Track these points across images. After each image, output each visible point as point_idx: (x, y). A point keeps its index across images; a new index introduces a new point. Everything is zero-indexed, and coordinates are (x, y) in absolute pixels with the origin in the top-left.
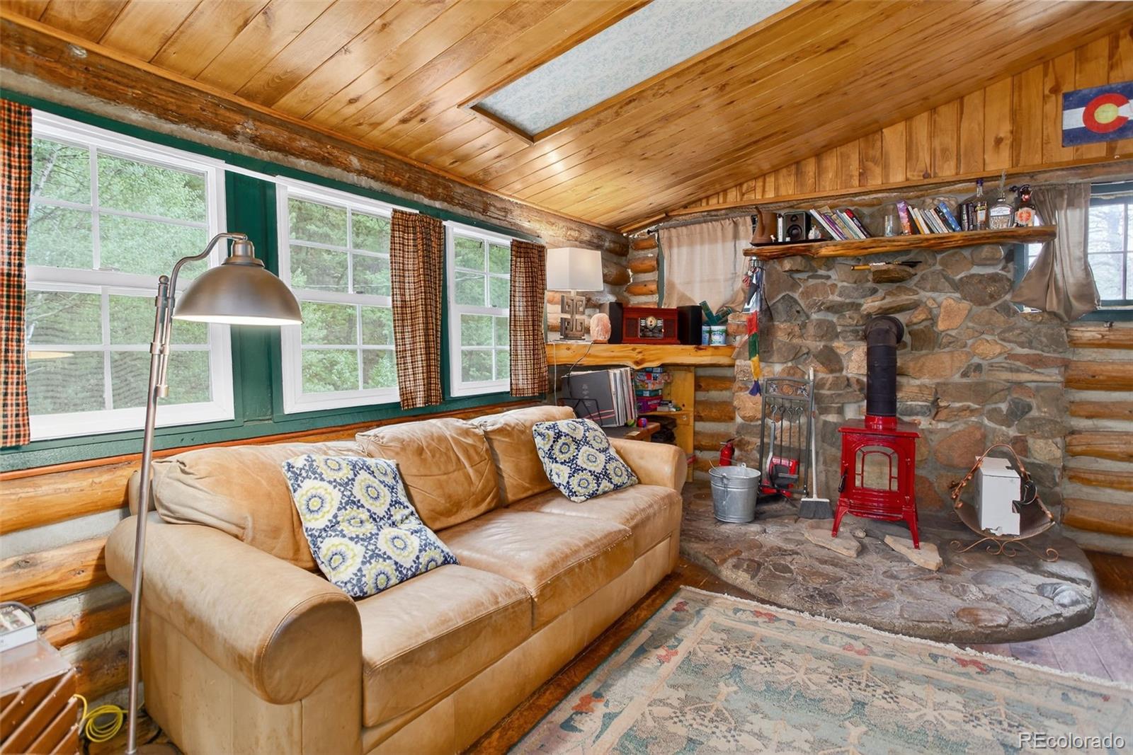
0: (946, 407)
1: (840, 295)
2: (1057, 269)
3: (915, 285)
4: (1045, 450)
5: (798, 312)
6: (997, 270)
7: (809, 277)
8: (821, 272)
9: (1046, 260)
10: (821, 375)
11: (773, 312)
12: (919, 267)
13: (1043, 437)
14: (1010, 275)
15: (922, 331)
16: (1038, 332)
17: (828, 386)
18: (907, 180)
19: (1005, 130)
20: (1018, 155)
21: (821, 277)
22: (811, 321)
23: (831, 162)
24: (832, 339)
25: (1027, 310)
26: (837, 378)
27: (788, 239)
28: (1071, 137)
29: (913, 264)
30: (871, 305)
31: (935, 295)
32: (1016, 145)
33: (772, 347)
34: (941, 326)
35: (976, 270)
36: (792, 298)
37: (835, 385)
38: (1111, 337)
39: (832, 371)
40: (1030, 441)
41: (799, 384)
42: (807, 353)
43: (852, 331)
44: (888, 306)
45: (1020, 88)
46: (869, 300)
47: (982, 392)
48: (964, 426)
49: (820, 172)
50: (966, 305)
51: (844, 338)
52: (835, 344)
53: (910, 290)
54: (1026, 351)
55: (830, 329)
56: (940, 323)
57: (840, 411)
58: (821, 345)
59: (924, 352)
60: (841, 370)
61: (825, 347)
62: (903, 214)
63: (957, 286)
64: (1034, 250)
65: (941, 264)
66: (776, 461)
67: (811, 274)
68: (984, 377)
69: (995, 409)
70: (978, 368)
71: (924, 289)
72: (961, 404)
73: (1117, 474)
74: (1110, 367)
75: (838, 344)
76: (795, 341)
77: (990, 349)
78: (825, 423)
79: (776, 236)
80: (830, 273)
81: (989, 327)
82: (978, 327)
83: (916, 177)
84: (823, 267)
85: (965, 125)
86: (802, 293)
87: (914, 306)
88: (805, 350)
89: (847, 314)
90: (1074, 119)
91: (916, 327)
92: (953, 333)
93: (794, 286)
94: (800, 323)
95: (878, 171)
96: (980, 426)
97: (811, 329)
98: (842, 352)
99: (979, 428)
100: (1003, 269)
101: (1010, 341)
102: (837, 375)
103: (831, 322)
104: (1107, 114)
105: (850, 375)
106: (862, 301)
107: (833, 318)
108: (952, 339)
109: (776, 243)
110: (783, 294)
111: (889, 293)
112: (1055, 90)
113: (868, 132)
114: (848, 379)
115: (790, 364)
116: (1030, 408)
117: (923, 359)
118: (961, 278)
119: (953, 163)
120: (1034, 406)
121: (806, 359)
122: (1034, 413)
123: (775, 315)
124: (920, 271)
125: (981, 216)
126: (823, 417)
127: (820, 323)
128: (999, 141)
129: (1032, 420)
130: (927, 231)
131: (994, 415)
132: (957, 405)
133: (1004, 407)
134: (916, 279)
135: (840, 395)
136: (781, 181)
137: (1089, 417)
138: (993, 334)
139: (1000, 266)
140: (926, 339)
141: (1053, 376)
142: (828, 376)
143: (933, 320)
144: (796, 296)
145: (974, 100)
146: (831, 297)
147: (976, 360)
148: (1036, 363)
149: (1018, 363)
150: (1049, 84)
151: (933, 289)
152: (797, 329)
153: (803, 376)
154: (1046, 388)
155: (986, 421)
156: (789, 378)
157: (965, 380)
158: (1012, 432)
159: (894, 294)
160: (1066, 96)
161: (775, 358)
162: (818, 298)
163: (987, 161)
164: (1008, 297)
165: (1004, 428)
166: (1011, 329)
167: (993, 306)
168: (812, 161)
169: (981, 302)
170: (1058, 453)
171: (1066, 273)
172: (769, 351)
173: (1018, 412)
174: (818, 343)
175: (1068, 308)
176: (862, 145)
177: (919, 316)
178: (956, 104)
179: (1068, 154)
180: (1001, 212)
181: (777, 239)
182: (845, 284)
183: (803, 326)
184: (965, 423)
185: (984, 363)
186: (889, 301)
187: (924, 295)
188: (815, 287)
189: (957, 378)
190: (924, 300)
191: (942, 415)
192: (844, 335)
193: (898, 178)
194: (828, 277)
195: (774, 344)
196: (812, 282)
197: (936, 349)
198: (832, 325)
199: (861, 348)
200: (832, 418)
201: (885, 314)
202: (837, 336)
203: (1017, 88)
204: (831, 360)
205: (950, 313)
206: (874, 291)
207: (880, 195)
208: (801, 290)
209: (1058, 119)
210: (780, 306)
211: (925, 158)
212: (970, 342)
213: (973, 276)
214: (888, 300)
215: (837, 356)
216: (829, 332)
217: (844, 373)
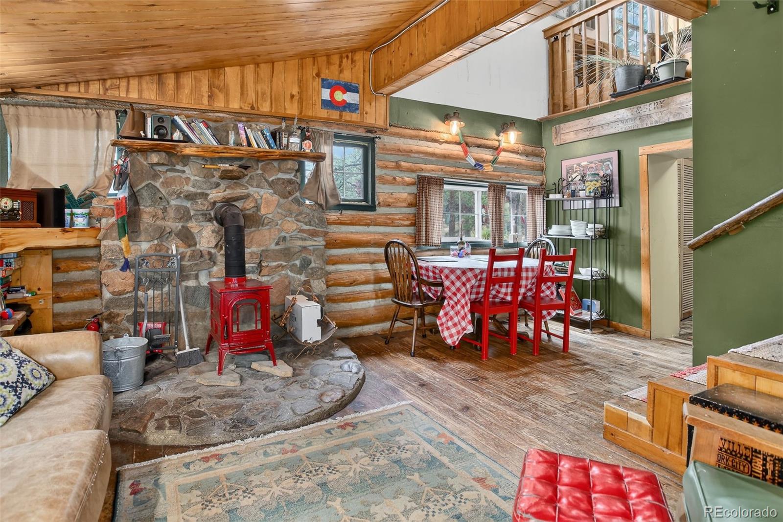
0: (267, 266)
1: (194, 186)
2: (322, 179)
3: (247, 182)
4: (318, 286)
5: (161, 198)
6: (290, 176)
7: (167, 170)
8: (178, 167)
9: (317, 173)
10: (181, 250)
11: (138, 198)
12: (249, 170)
13: (318, 279)
14: (298, 180)
15: (252, 215)
16: (313, 216)
17: (187, 258)
18: (241, 108)
19: (295, 91)
20: (302, 108)
21: (178, 171)
22: (171, 206)
23: (187, 81)
24: (187, 221)
25: (307, 202)
26: (194, 251)
27: (156, 137)
28: (326, 104)
29: (246, 168)
30: (215, 195)
31: (258, 190)
32: (301, 101)
33: (139, 229)
34: (263, 211)
35: (281, 176)
36: (155, 187)
37: (192, 257)
38: (343, 218)
39: (189, 246)
40: (312, 281)
41: (165, 258)
42: (169, 233)
43: (202, 214)
44: (229, 196)
45: (302, 69)
46: (214, 191)
47: (287, 254)
48: (278, 277)
49: (178, 87)
50: (276, 197)
51: (196, 220)
52: (190, 225)
53: (243, 186)
54: (307, 227)
55: (186, 213)
56: (262, 209)
57: (197, 277)
58: (179, 225)
59: (253, 229)
60: (195, 245)
61: (183, 227)
62: (242, 132)
63: (271, 185)
64: (309, 166)
65: (262, 170)
66: (151, 325)
67: (169, 167)
68: (288, 245)
69: (293, 264)
70: (284, 238)
71: (252, 186)
72: (277, 263)
73: (346, 294)
74: (341, 235)
75: (192, 225)
76: (159, 222)
77: (291, 226)
78: (187, 287)
79: (145, 132)
80: (185, 169)
81: (290, 212)
82: (284, 213)
83: (247, 108)
84: (180, 163)
85: (275, 80)
86: (162, 183)
87: (247, 197)
88: (168, 230)
89: (199, 201)
90: (326, 94)
91: (247, 212)
92: (270, 216)
93: (156, 176)
94: (162, 207)
95: (221, 96)
96: (287, 276)
97: (171, 213)
98: (195, 231)
99: (287, 277)
100: (294, 176)
101: (301, 222)
102: (193, 248)
103: (186, 208)
104: (339, 96)
105: (202, 249)
106: (208, 192)
107: (188, 204)
108: (270, 220)
109: (146, 138)
110: (147, 182)
111: (228, 187)
112: (318, 75)
113: (215, 66)
114: (201, 251)
115: (156, 242)
116: (311, 263)
117: (252, 234)
118: (273, 181)
119: (268, 103)
120: (313, 261)
121: (168, 238)
122: (313, 265)
123: (141, 201)
124: (250, 173)
125: (284, 141)
126: (184, 284)
127: (178, 208)
128: (292, 96)
129: (312, 269)
130: (256, 146)
131: (293, 268)
132: (275, 264)
133: (298, 262)
134: (247, 178)
135: (196, 264)
136: (144, 86)
137: (333, 264)
138: (291, 217)
139: (293, 175)
140: (254, 220)
141: (320, 242)
142: (186, 250)
143: (258, 207)
144: (158, 185)
145: (279, 66)
146: (186, 188)
147: (283, 234)
148: (313, 234)
149: (305, 235)
150: (315, 72)
151: (258, 186)
152: (160, 212)
153: (167, 252)
154: (317, 249)
155: (290, 273)
156: (156, 253)
157: (278, 247)
158: (303, 278)
159: (232, 188)
160: (323, 80)
161: (142, 237)
162: (176, 188)
163: (287, 107)
164: (298, 194)
165: (299, 276)
166: (300, 214)
167: (290, 199)
168: (172, 76)
169: (285, 197)
170: (325, 287)
171: (326, 180)
172: (137, 232)
173: (306, 264)
174: (177, 224)
175: (327, 201)
176: (211, 75)
177: (249, 205)
178: (270, 65)
179: (324, 113)
180: (295, 140)
181: (146, 136)
182: (197, 178)
183: (165, 210)
184: (280, 275)
185: (287, 235)
186: (229, 193)
187: (252, 190)
188: (173, 178)
189: (273, 246)
190: (252, 193)
191: (265, 271)
192: (197, 217)
193: (235, 105)
194: (184, 172)
195: (141, 225)
196: (170, 174)
197: (260, 227)
198: (187, 210)
199: (209, 227)
200: (191, 283)
201: (228, 202)
202: (190, 218)
203: (302, 67)
204: (187, 237)
205: (268, 202)
206: (218, 185)
207: (221, 115)
208: (161, 180)
209: (319, 93)
210: (145, 193)
211: (251, 96)
212: (279, 222)
213: (279, 179)
214: (228, 191)
215: (191, 234)
216: (184, 215)
217: (198, 246)
